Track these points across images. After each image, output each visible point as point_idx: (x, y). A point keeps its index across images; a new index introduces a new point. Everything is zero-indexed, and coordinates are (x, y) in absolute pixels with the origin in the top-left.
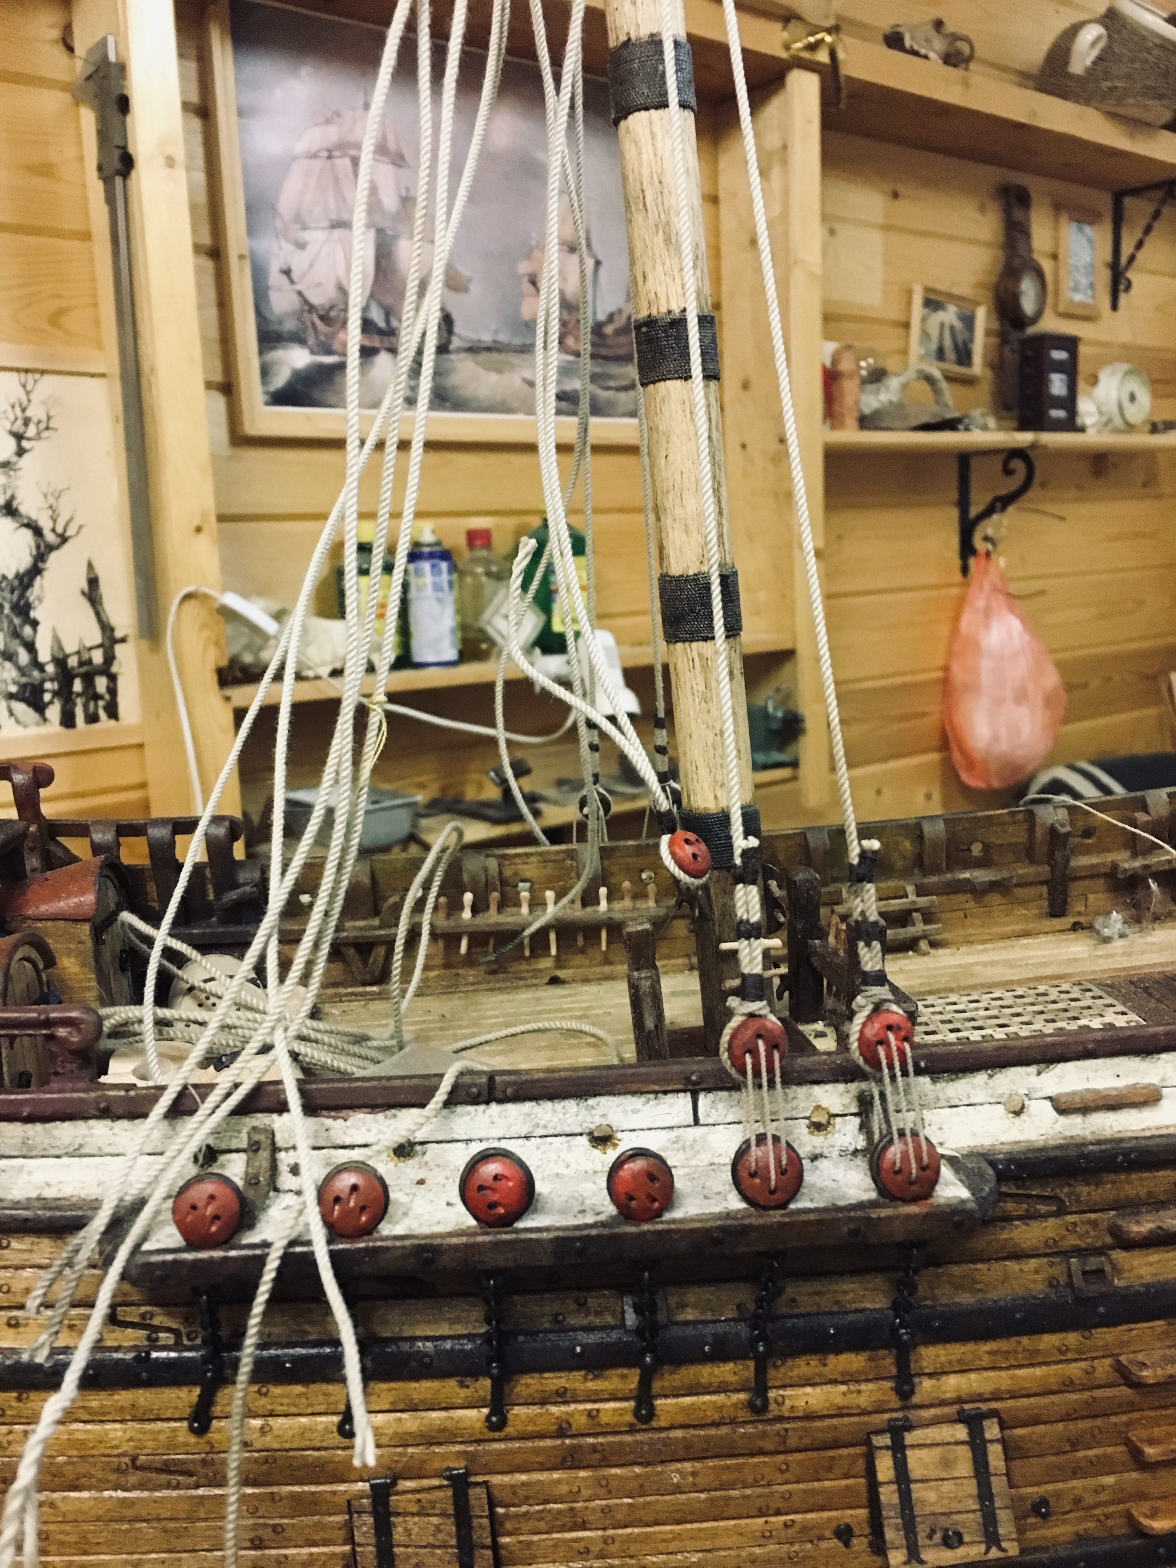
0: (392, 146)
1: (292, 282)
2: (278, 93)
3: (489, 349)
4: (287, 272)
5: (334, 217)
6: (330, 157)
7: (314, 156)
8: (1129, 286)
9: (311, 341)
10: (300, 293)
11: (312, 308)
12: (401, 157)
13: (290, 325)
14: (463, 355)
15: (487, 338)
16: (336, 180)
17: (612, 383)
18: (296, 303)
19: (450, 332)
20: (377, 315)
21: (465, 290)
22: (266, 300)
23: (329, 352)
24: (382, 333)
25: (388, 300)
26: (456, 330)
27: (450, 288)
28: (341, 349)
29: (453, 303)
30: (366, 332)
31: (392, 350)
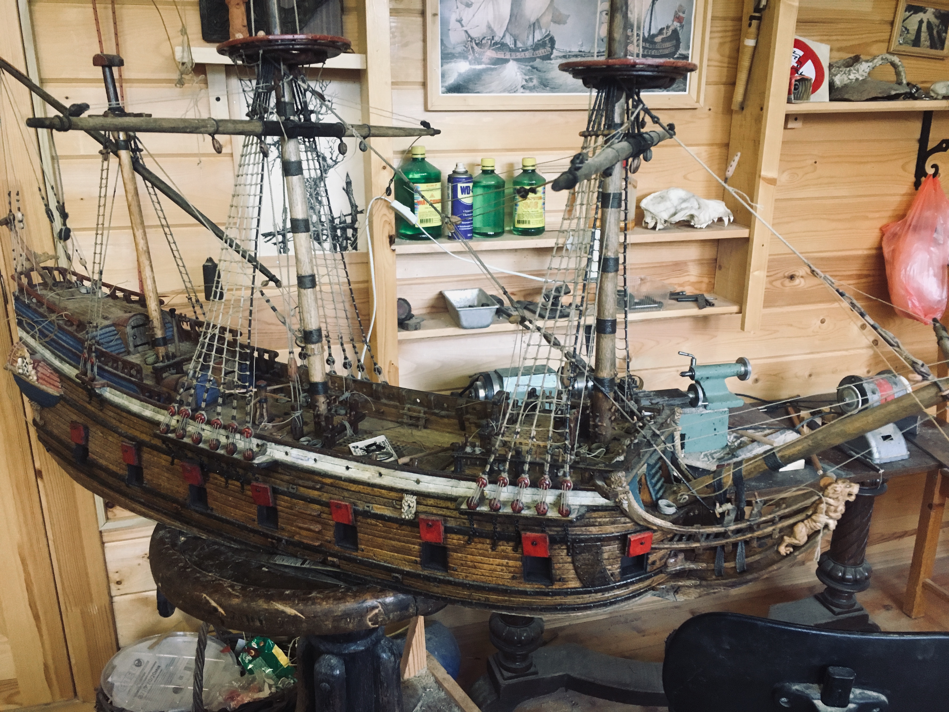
1: (462, 26)
4: (460, 21)
9: (470, 57)
10: (466, 32)
11: (472, 39)
13: (459, 49)
15: (575, 49)
18: (464, 36)
19: (552, 47)
20: (509, 41)
21: (565, 23)
22: (448, 36)
23: (480, 63)
24: (511, 50)
25: (516, 32)
26: (556, 46)
27: (555, 22)
28: (488, 61)
29: (556, 31)
30: (503, 50)
31: (517, 60)
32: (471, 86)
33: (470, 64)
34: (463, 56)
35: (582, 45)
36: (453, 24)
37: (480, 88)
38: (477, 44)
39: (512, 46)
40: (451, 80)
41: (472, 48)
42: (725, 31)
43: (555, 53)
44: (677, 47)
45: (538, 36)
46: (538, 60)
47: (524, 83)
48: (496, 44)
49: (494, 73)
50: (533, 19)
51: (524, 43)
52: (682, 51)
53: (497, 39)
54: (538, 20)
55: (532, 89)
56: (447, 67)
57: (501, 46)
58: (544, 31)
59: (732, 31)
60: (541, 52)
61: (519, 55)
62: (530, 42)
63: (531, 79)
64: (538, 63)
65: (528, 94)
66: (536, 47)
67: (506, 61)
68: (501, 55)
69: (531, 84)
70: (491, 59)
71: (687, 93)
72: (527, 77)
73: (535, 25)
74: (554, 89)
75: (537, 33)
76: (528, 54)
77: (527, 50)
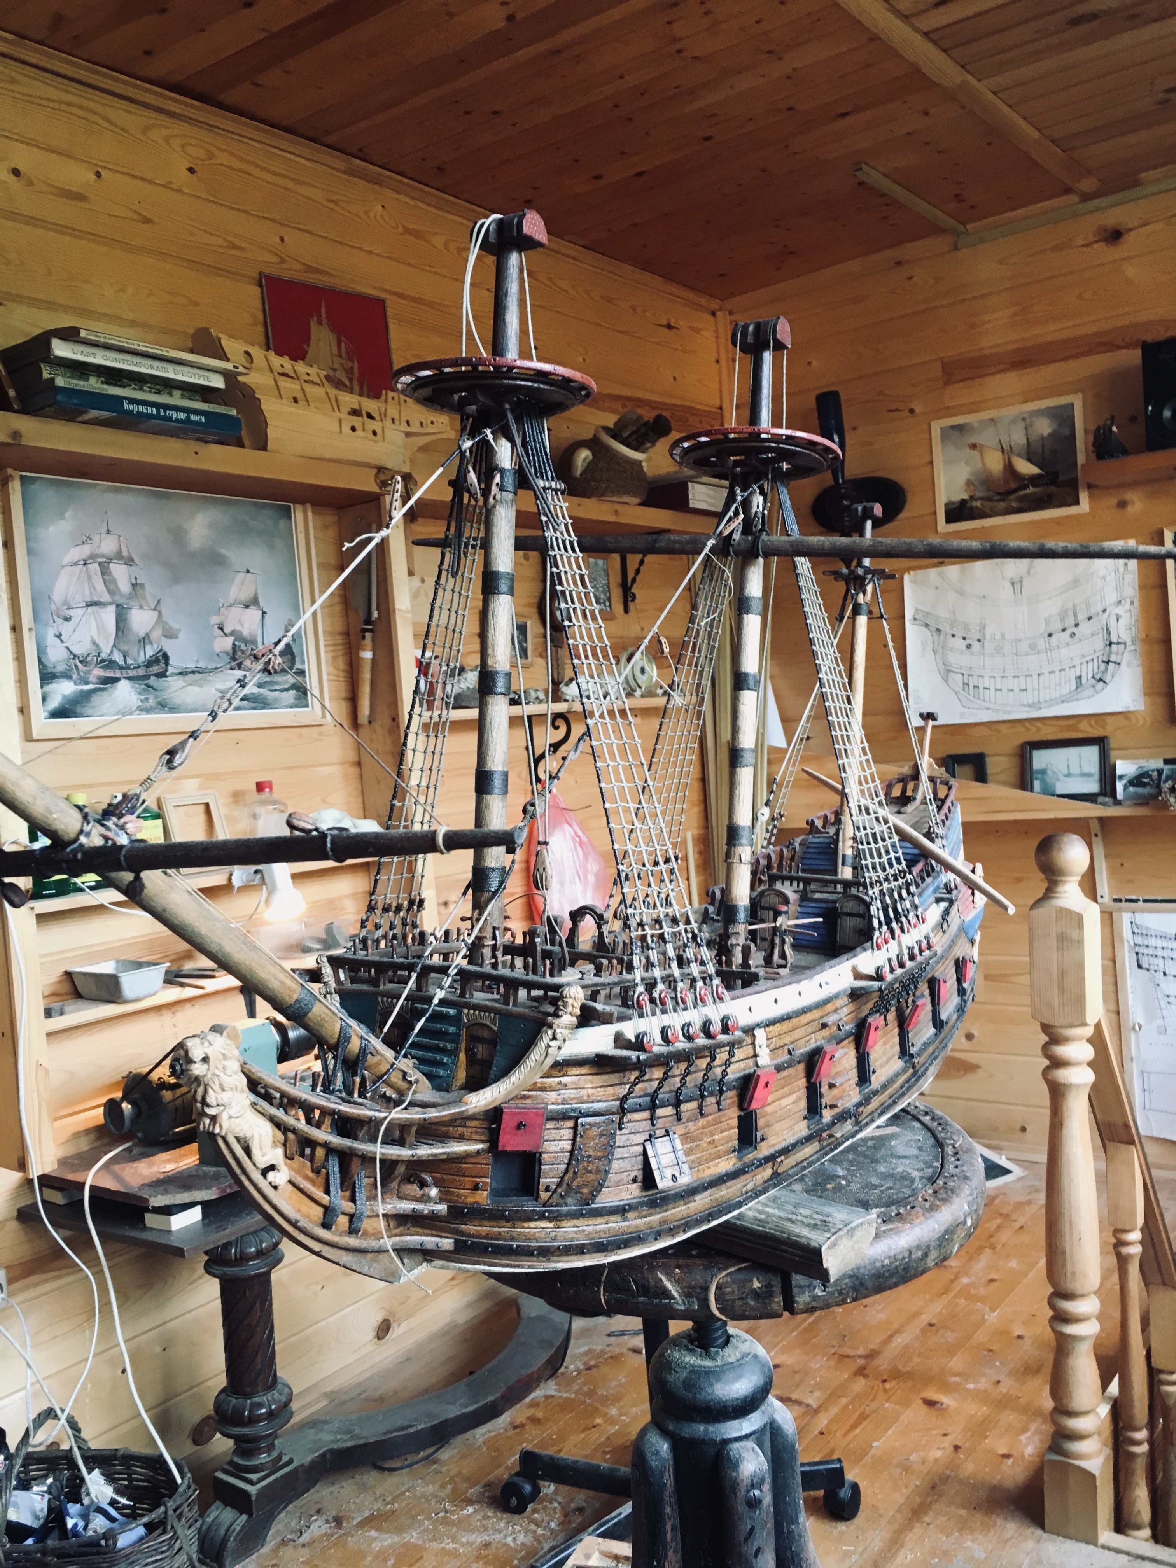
0: (125, 554)
1: (62, 642)
2: (51, 529)
3: (193, 672)
4: (59, 636)
5: (88, 600)
6: (85, 564)
7: (76, 564)
8: (634, 597)
9: (75, 677)
10: (67, 648)
11: (75, 656)
12: (132, 560)
13: (61, 668)
14: (176, 678)
15: (192, 666)
16: (89, 577)
17: (277, 687)
18: (65, 654)
19: (167, 664)
20: (118, 657)
21: (176, 637)
22: (46, 654)
23: (87, 683)
24: (121, 668)
25: (125, 647)
26: (171, 662)
27: (166, 637)
28: (95, 680)
29: (169, 646)
30: (111, 668)
31: (129, 678)
32: (79, 709)
33: (76, 684)
34: (67, 676)
35: (198, 661)
36: (50, 639)
37: (89, 711)
38: (81, 662)
39: (122, 663)
40: (54, 703)
41: (76, 666)
42: (335, 645)
43: (171, 670)
44: (293, 661)
45: (150, 651)
46: (153, 678)
47: (140, 704)
48: (103, 661)
49: (104, 693)
50: (142, 634)
51: (135, 660)
52: (298, 665)
53: (104, 655)
54: (147, 635)
55: (148, 711)
56: (48, 688)
57: (110, 664)
58: (155, 646)
59: (341, 644)
60: (155, 669)
61: (131, 673)
62: (141, 659)
63: (147, 699)
64: (153, 681)
65: (145, 716)
66: (149, 664)
67: (117, 680)
68: (110, 674)
69: (147, 705)
70: (99, 678)
71: (310, 709)
72: (143, 697)
73: (144, 641)
74: (173, 709)
75: (148, 647)
76: (141, 672)
77: (139, 667)
